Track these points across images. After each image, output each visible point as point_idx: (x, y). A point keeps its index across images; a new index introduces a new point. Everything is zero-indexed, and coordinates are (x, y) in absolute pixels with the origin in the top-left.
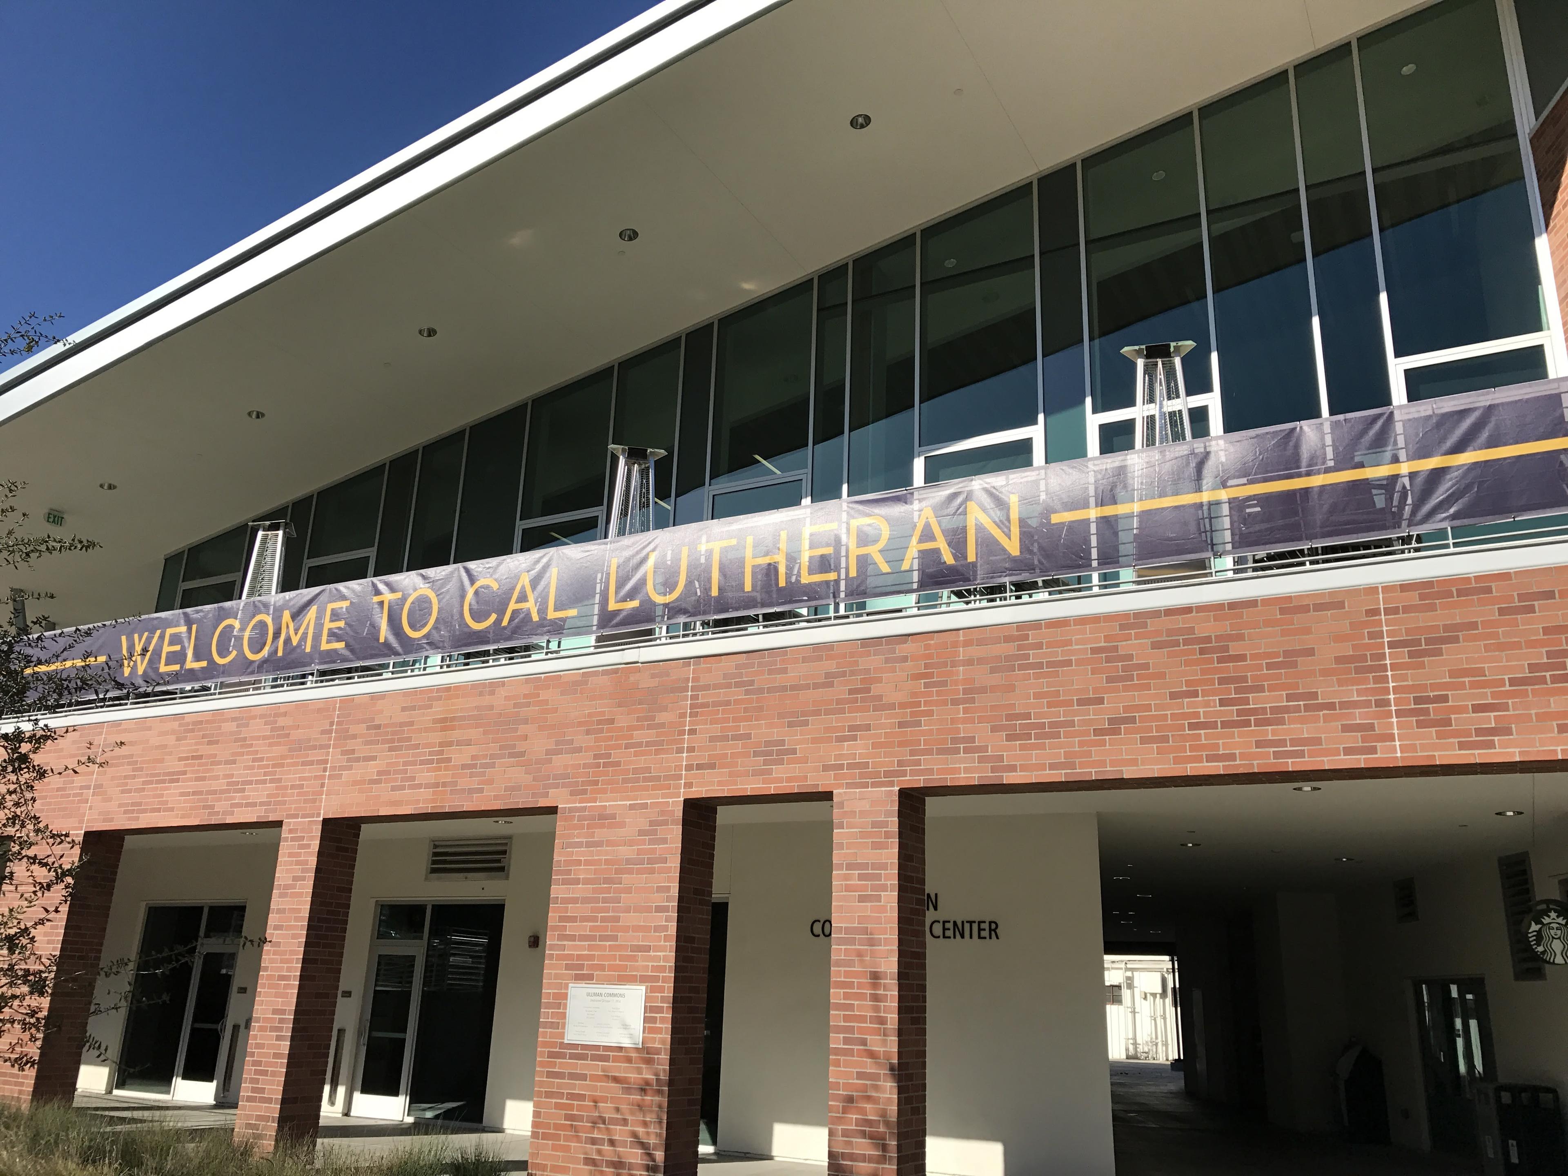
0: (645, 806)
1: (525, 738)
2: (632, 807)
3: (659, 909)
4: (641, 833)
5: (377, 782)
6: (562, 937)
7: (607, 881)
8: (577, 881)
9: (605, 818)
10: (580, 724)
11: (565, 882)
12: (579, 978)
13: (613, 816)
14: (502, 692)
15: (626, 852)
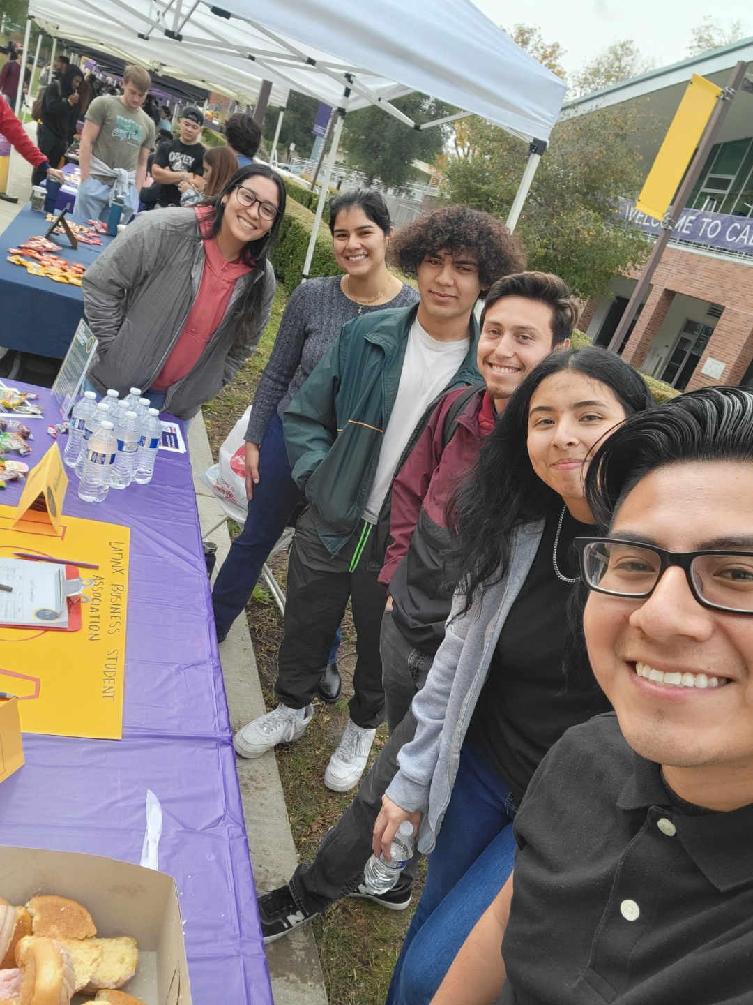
0: (747, 315)
1: (725, 282)
2: (744, 314)
3: (739, 345)
4: (743, 322)
5: (682, 282)
6: (712, 344)
7: (729, 333)
8: (721, 330)
9: (736, 314)
10: (742, 283)
11: (719, 329)
12: (712, 357)
13: (738, 315)
14: (725, 265)
15: (737, 326)
